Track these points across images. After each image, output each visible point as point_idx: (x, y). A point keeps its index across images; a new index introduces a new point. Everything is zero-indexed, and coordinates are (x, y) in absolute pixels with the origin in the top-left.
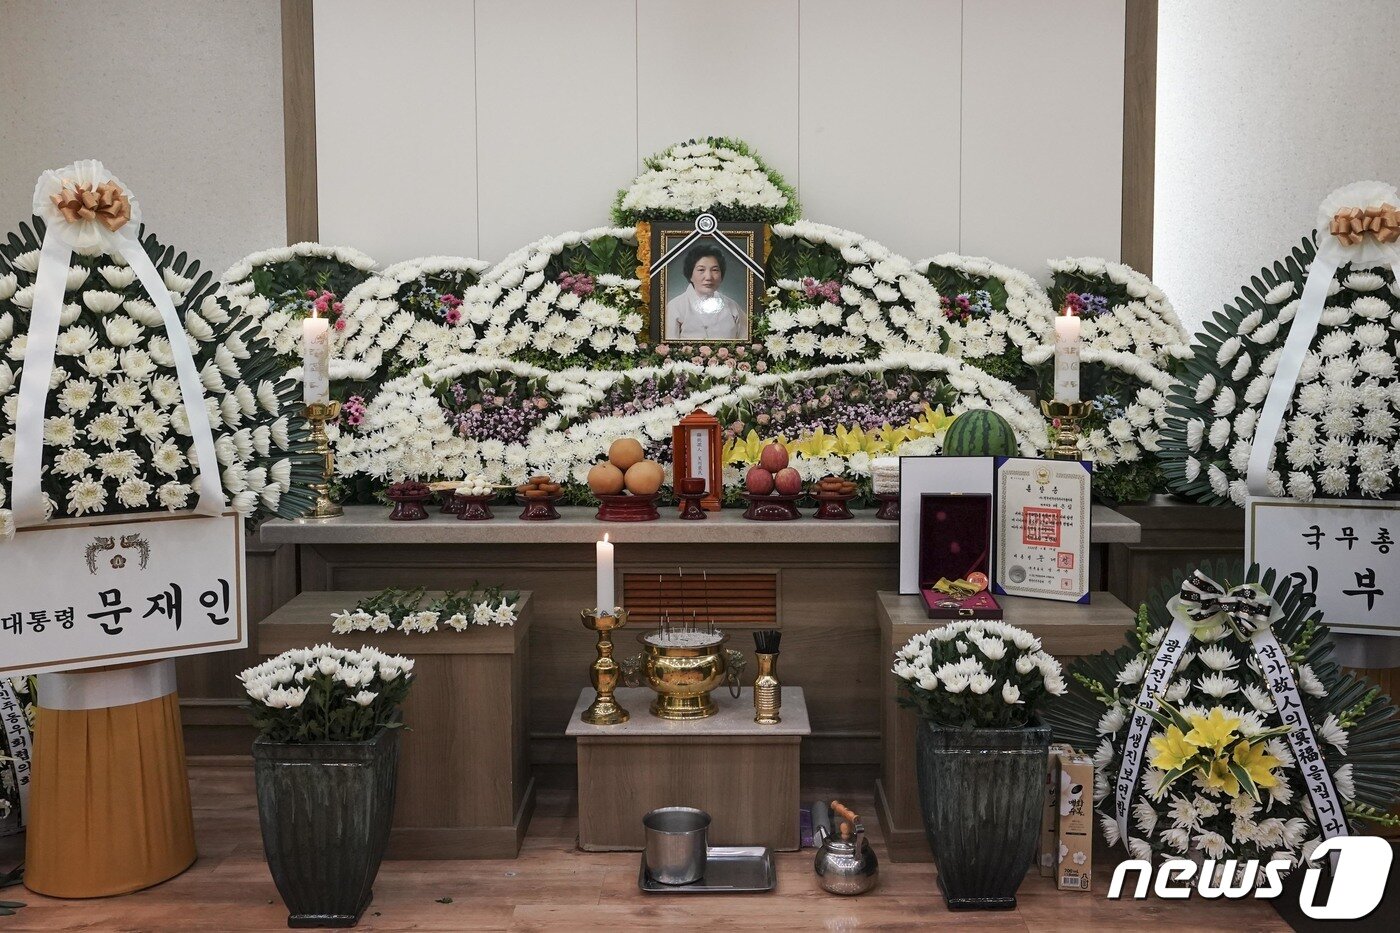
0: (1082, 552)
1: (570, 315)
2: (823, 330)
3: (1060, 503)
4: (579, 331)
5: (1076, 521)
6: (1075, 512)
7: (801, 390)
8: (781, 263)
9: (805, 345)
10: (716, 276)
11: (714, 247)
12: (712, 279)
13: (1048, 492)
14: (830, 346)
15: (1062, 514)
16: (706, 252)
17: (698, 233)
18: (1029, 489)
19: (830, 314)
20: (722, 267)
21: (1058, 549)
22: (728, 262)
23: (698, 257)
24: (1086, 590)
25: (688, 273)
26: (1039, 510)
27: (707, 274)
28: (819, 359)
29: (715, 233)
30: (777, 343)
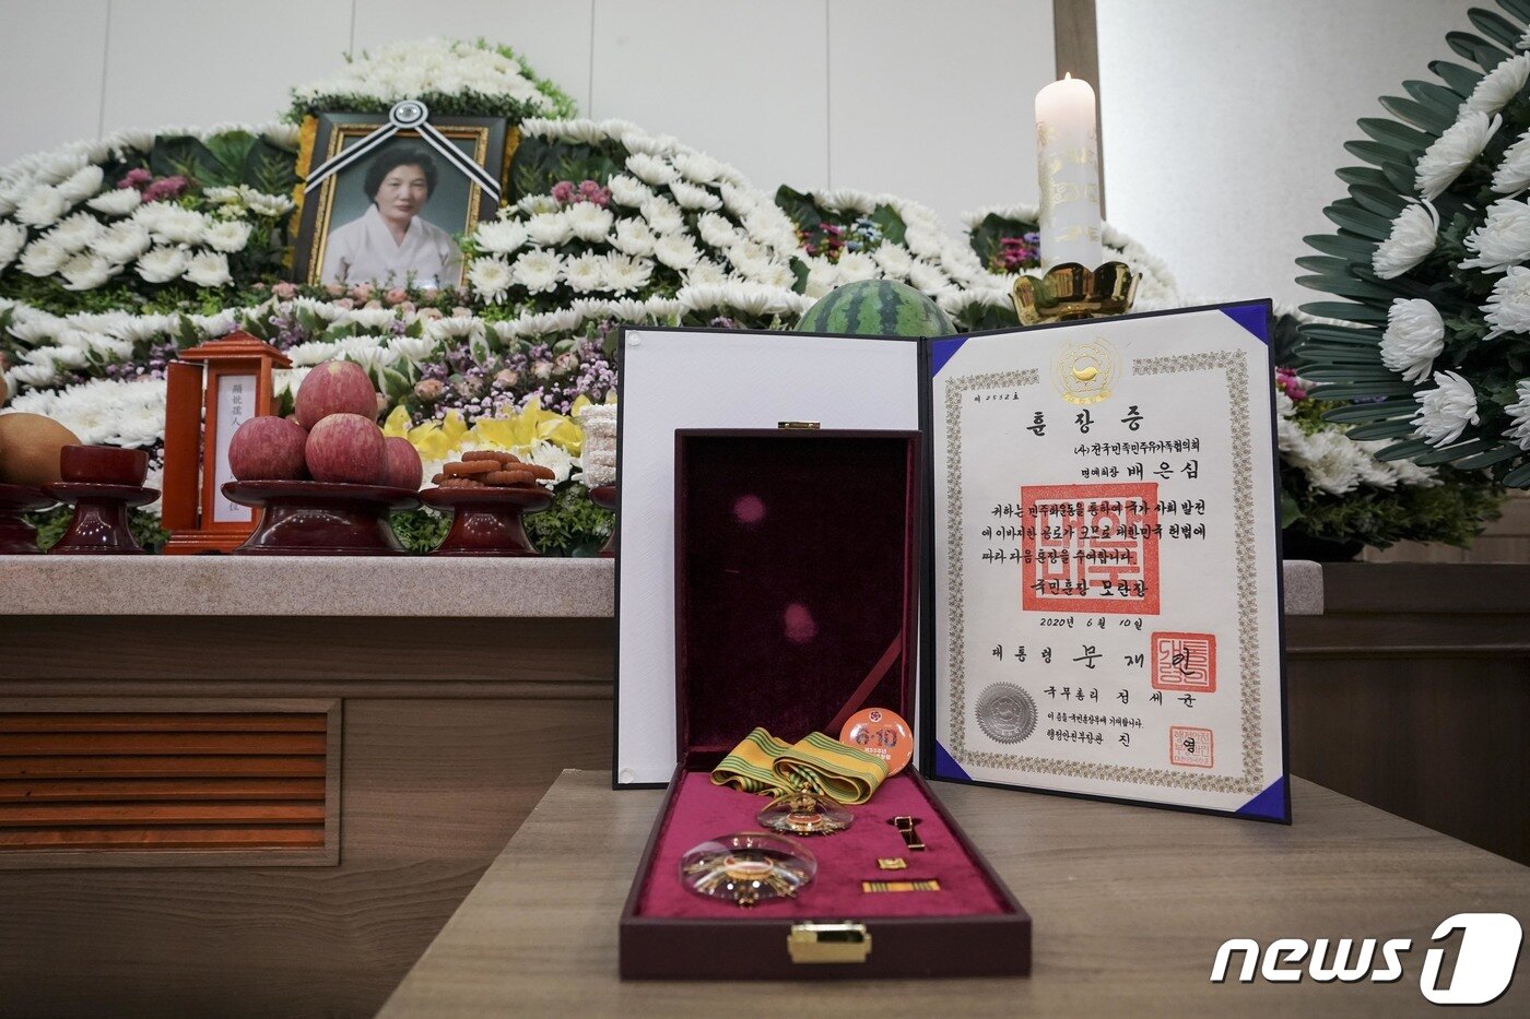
0: (1248, 629)
1: (107, 219)
2: (577, 246)
3: (1151, 461)
4: (117, 246)
5: (1220, 520)
6: (1215, 485)
7: (524, 350)
8: (528, 175)
9: (539, 274)
10: (419, 193)
11: (421, 151)
12: (411, 199)
13: (1108, 427)
14: (585, 272)
15: (1164, 496)
16: (407, 159)
17: (393, 127)
18: (1038, 426)
19: (588, 219)
20: (430, 181)
21: (1151, 623)
22: (442, 171)
23: (392, 165)
24: (1272, 771)
25: (372, 190)
26: (1076, 490)
27: (404, 191)
28: (562, 296)
29: (422, 126)
30: (491, 274)
